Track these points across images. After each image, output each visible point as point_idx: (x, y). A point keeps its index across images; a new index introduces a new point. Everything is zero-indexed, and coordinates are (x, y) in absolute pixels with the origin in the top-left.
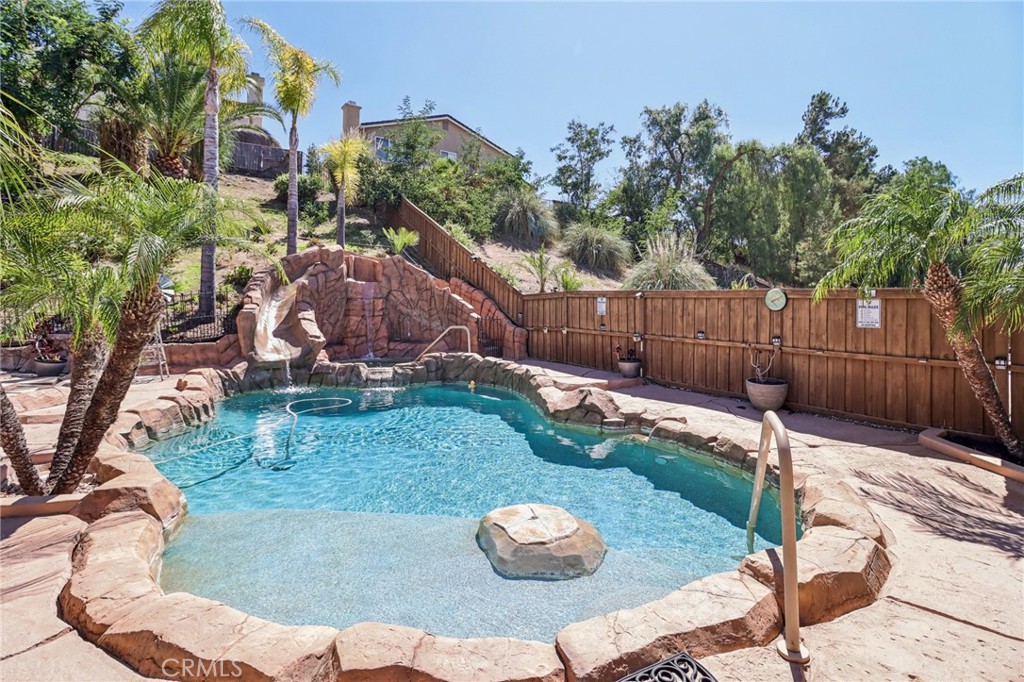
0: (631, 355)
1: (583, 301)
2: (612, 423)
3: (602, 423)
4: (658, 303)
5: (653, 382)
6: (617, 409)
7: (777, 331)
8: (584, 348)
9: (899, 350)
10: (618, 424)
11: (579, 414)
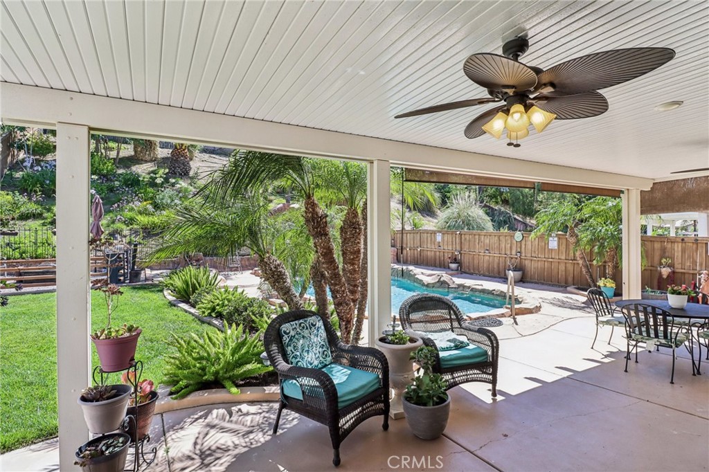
0: (455, 261)
1: (429, 235)
2: (452, 288)
3: (449, 288)
4: (467, 237)
5: (465, 273)
6: (454, 282)
7: (519, 250)
8: (429, 257)
9: (563, 257)
10: (455, 288)
11: (438, 284)
